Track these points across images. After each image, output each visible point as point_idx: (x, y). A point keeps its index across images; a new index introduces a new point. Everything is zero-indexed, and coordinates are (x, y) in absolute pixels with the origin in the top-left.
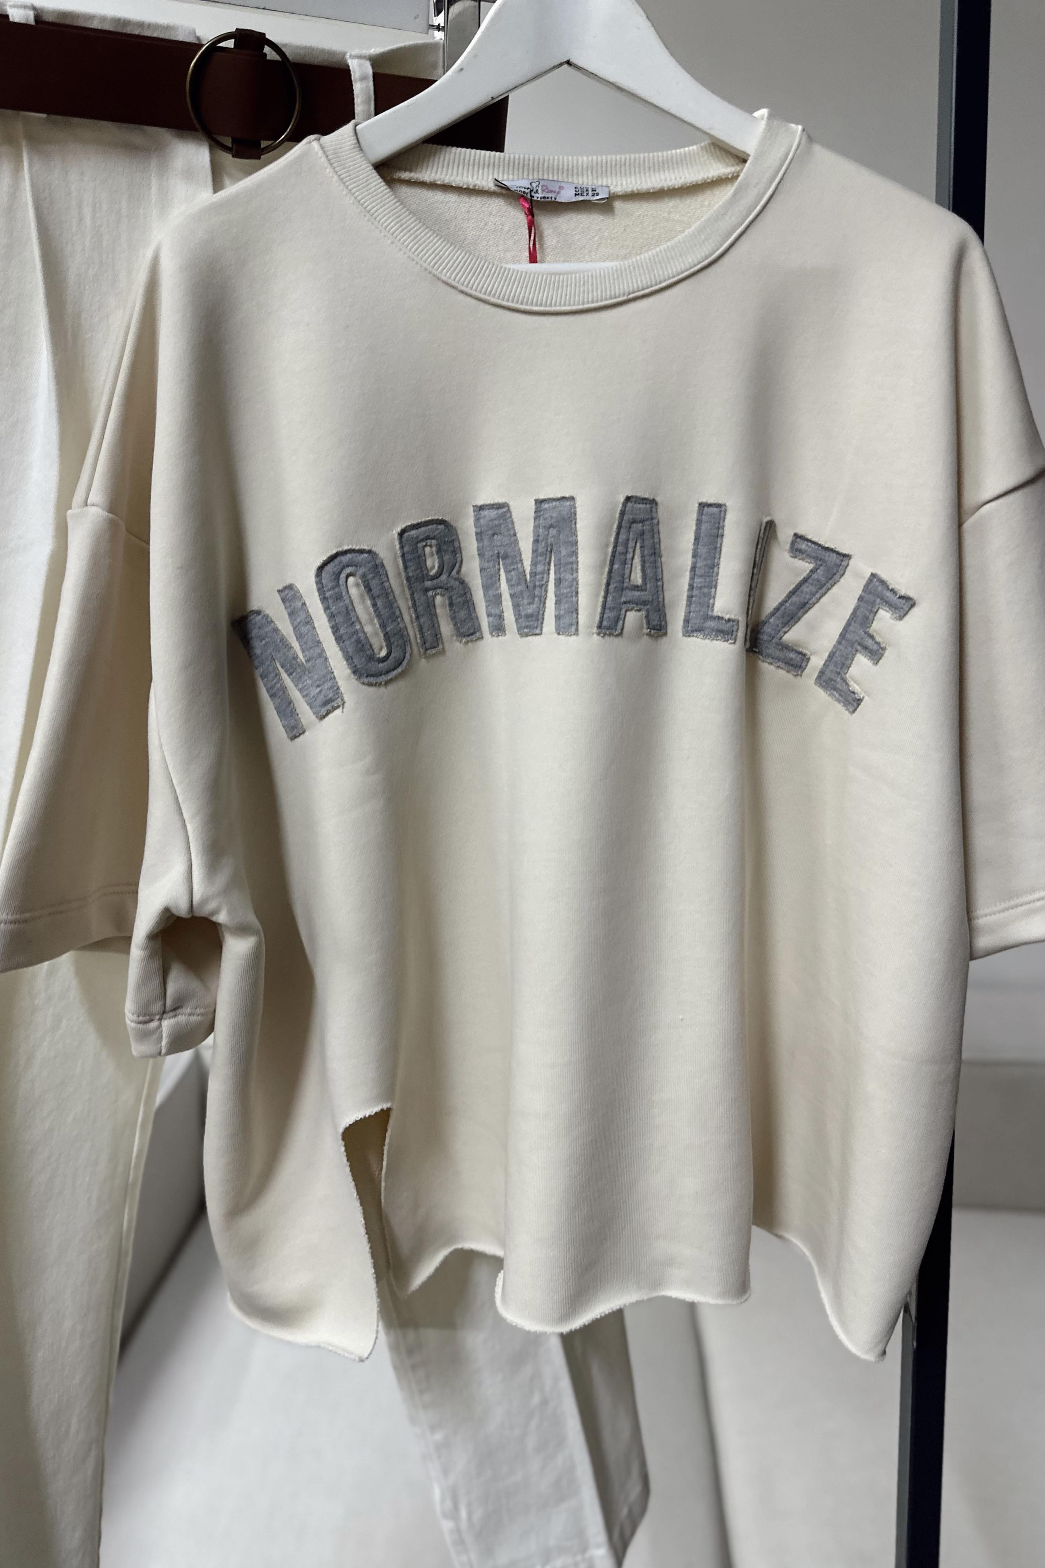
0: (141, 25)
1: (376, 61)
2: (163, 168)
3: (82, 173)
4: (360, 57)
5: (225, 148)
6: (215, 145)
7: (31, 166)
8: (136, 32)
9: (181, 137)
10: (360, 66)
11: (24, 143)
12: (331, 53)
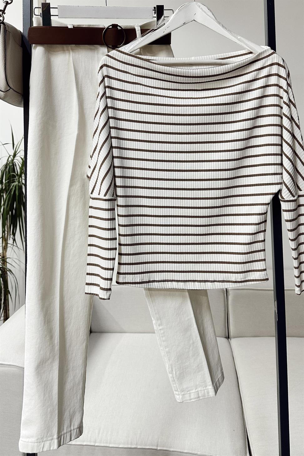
0: (93, 25)
1: (141, 27)
2: (98, 53)
3: (82, 56)
4: (138, 26)
5: (110, 48)
6: (108, 47)
7: (72, 55)
8: (92, 27)
9: (101, 46)
10: (138, 28)
11: (71, 50)
12: (131, 26)
